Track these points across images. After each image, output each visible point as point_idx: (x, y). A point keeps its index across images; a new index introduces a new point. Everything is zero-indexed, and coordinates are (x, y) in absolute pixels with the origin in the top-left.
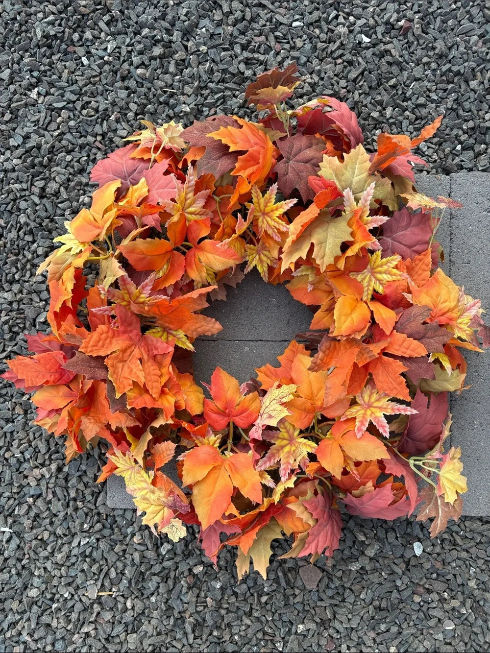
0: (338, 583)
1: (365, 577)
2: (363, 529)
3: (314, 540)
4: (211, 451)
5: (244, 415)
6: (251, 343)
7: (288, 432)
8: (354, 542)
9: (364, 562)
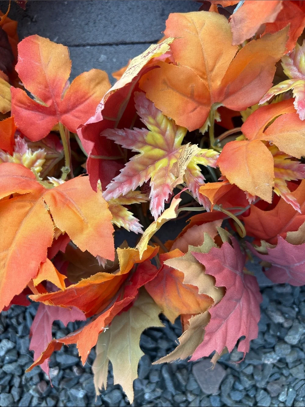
0: (248, 383)
1: (284, 372)
2: (280, 307)
3: (219, 327)
4: (20, 172)
5: (81, 107)
6: (107, 48)
7: (163, 133)
8: (268, 326)
9: (282, 351)
